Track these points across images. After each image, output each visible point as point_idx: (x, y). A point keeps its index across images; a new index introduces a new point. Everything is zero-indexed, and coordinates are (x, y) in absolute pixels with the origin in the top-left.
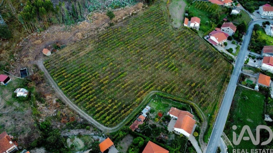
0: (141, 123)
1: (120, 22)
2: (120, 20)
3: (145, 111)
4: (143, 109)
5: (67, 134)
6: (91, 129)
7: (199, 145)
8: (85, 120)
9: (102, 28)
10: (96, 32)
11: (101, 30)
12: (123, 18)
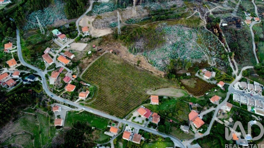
0: (83, 84)
1: (142, 68)
2: (143, 68)
3: (88, 85)
4: (89, 84)
5: (77, 67)
6: (80, 72)
7: (78, 102)
8: (83, 71)
9: (133, 63)
10: (129, 62)
11: (132, 63)
12: (145, 69)
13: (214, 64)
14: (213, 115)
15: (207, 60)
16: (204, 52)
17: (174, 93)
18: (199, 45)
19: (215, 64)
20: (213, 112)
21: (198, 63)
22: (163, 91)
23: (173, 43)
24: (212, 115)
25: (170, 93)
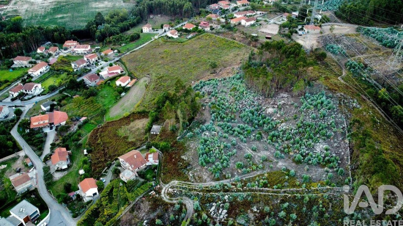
13: (169, 194)
14: (34, 151)
15: (188, 180)
16: (224, 182)
17: (125, 105)
18: (263, 175)
19: (166, 199)
20: (39, 153)
21: (184, 152)
22: (138, 94)
23: (271, 115)
24: (35, 149)
25: (128, 101)
